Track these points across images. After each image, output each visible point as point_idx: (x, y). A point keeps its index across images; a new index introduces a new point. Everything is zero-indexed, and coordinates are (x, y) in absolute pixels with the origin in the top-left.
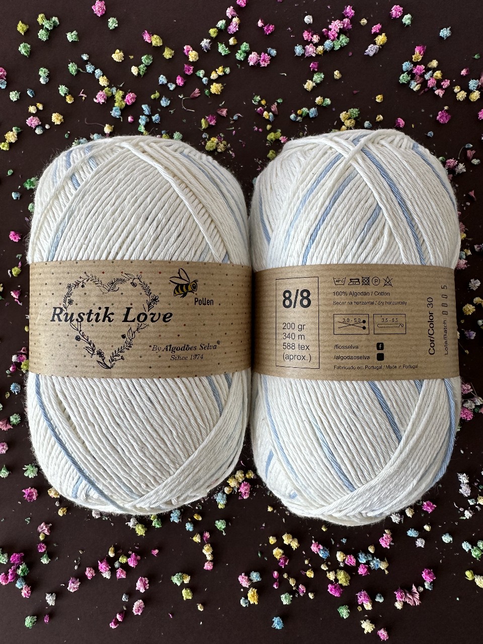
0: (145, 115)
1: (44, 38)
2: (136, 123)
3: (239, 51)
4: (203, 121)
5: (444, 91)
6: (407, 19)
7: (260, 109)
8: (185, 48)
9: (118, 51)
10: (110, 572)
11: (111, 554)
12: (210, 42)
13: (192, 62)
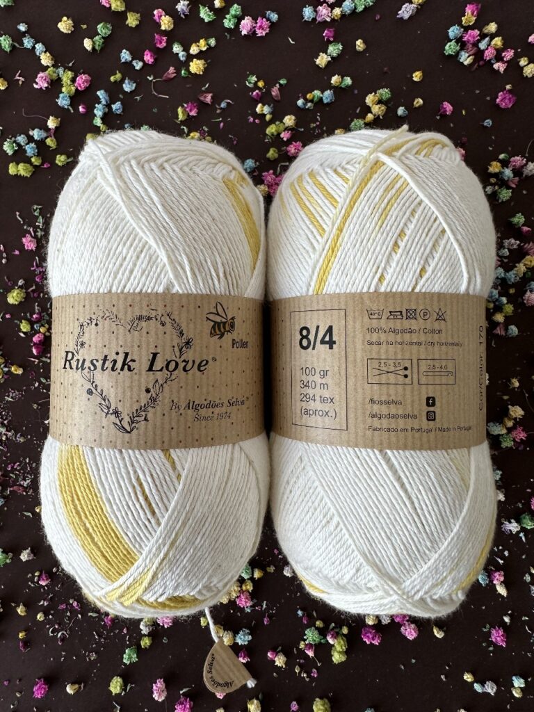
0: (102, 104)
2: (90, 114)
3: (228, 16)
4: (180, 110)
5: (506, 64)
7: (257, 93)
8: (155, 12)
9: (65, 18)
12: (188, 5)
13: (165, 31)
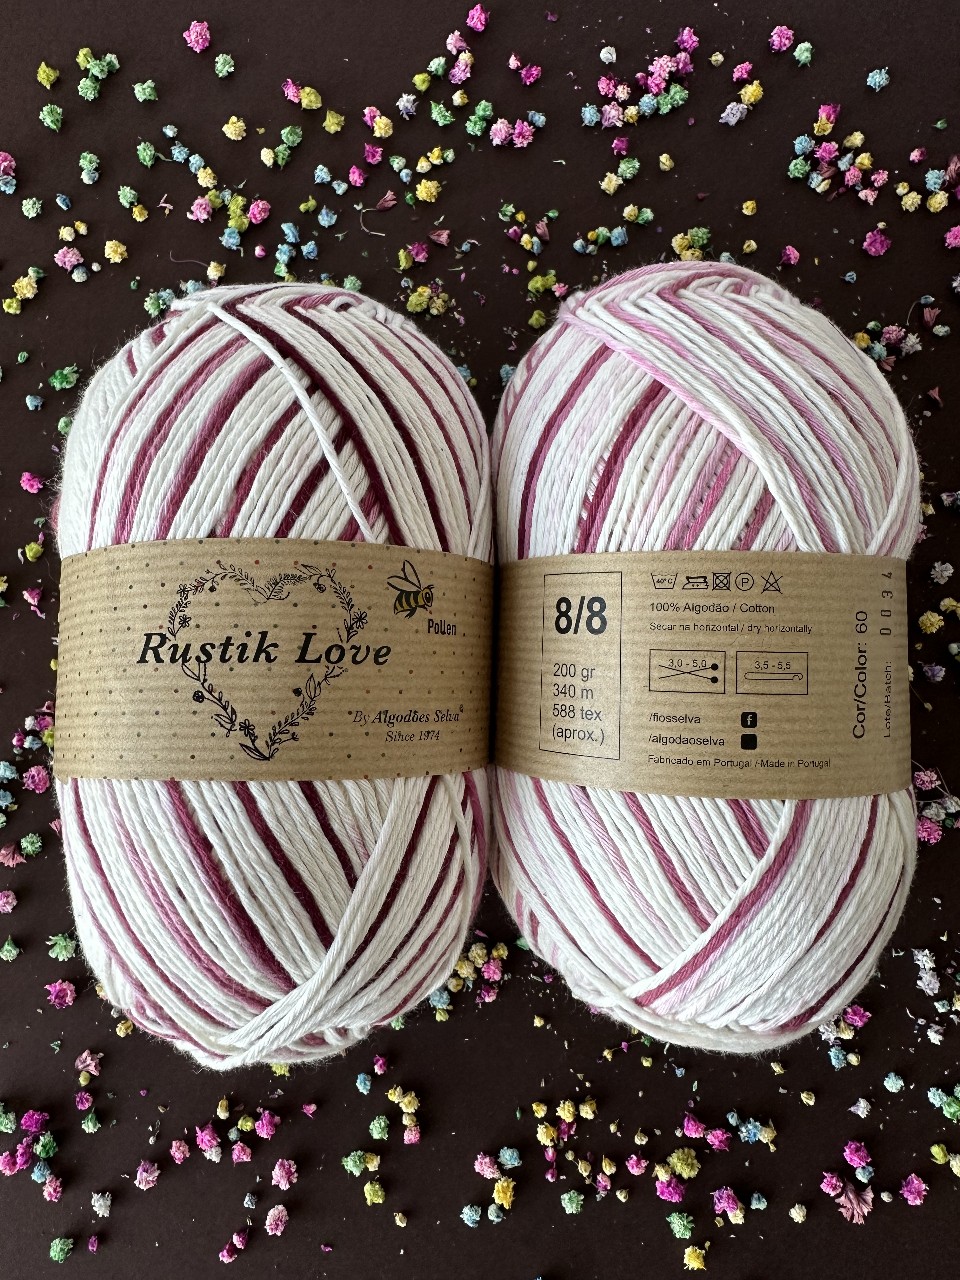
0: (288, 243)
1: (90, 96)
2: (270, 259)
3: (472, 118)
4: (402, 254)
5: (877, 192)
6: (803, 52)
7: (515, 231)
8: (367, 111)
9: (234, 119)
10: (219, 1150)
11: (222, 1114)
12: (415, 101)
13: (380, 138)
